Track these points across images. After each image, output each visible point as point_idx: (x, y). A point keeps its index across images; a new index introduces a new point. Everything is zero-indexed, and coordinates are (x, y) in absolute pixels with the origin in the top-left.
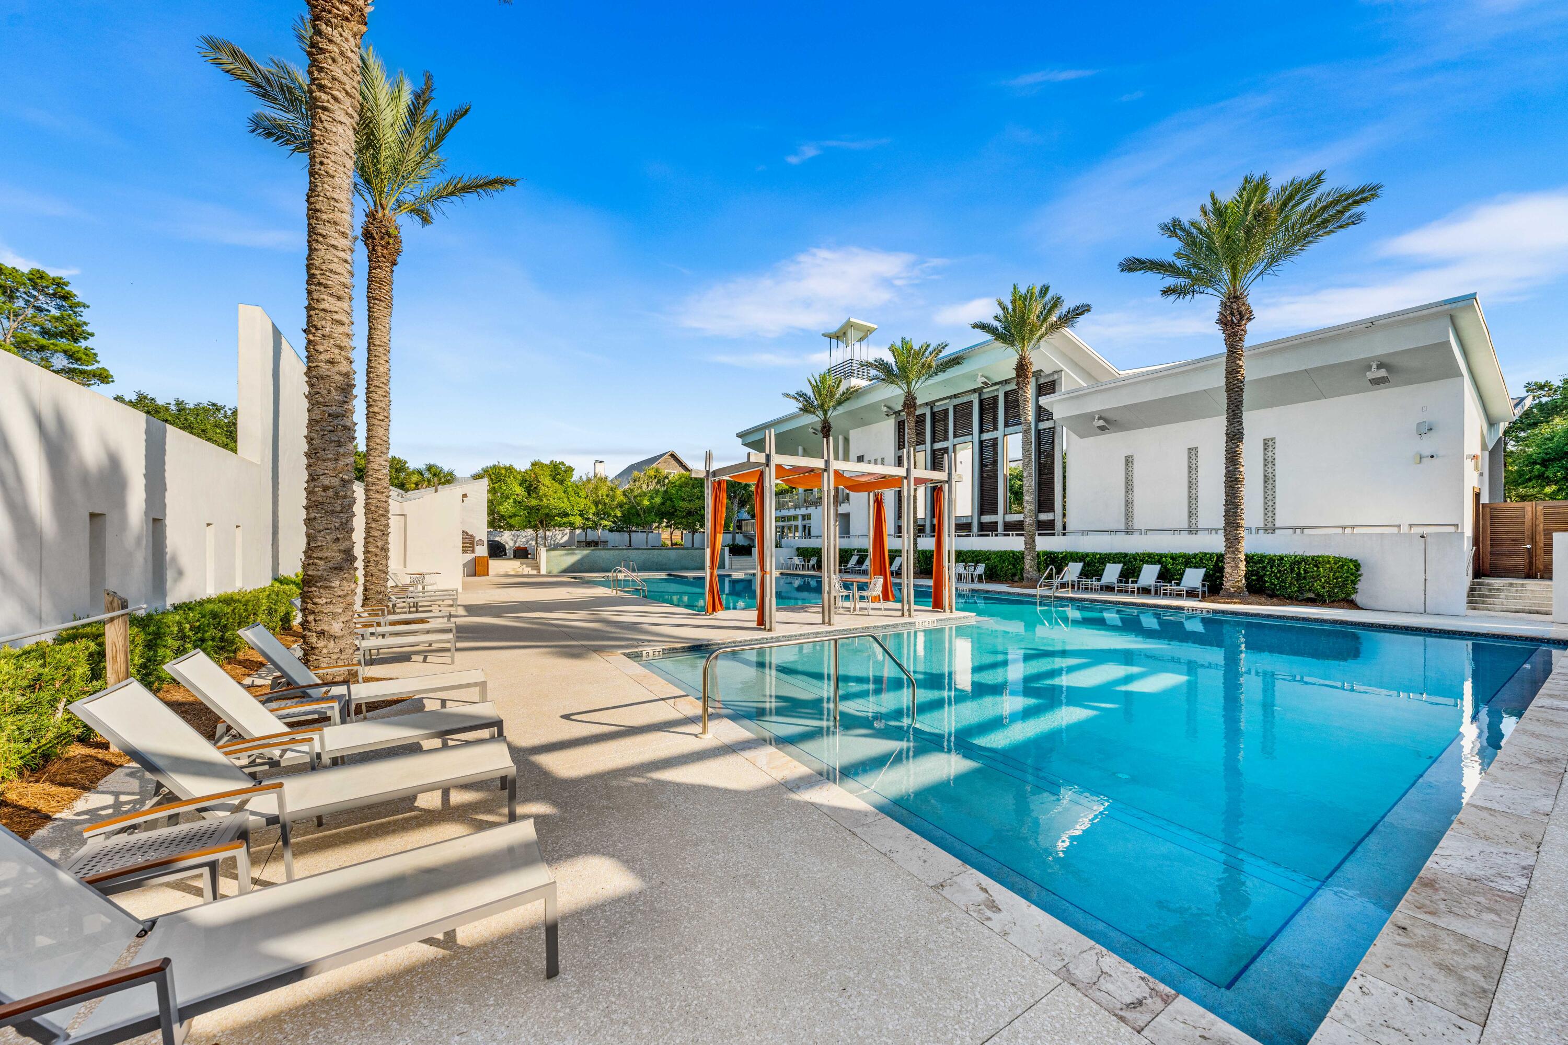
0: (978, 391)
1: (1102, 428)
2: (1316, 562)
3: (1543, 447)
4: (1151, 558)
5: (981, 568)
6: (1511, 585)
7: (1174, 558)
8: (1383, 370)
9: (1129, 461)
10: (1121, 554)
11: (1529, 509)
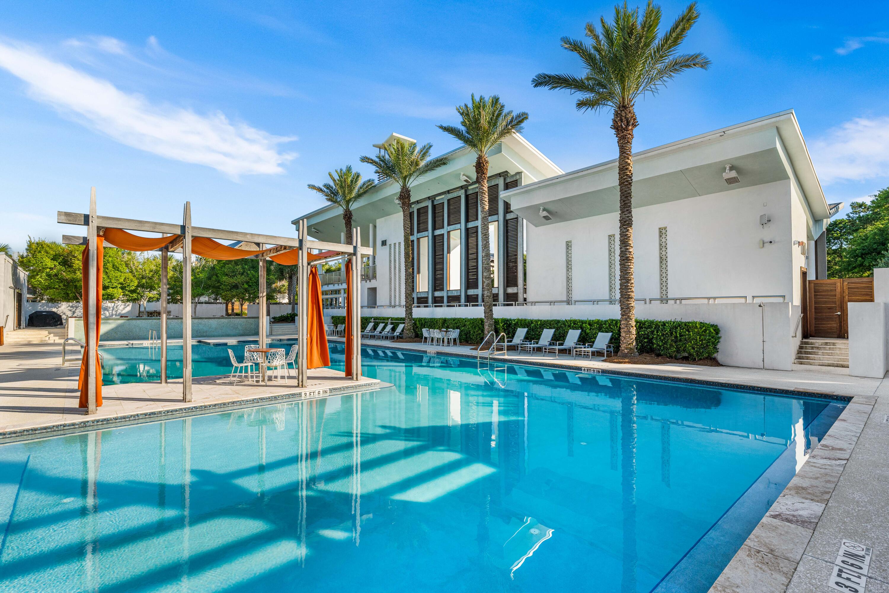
0: (464, 188)
1: (546, 218)
2: (688, 326)
3: (862, 245)
4: (574, 324)
5: (454, 334)
6: (826, 344)
7: (591, 323)
8: (734, 171)
9: (568, 245)
10: (555, 320)
11: (839, 284)
